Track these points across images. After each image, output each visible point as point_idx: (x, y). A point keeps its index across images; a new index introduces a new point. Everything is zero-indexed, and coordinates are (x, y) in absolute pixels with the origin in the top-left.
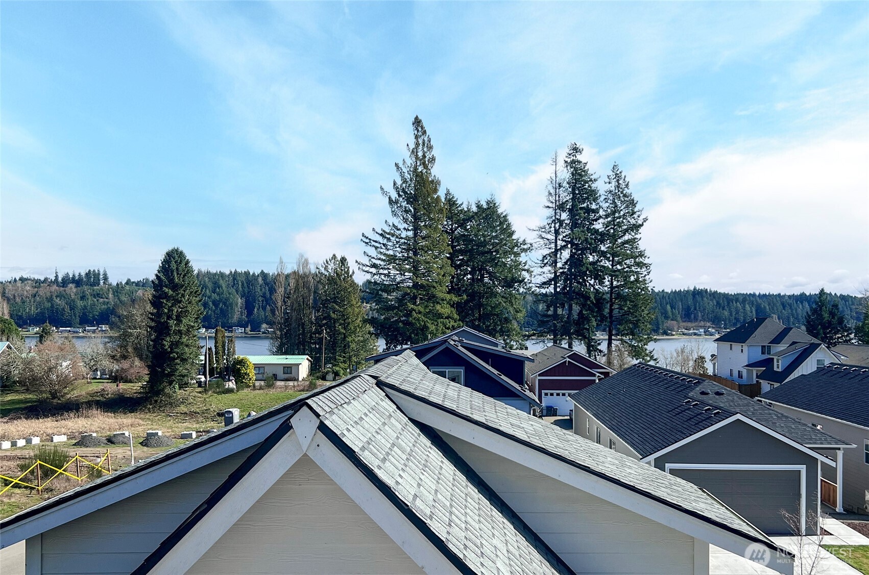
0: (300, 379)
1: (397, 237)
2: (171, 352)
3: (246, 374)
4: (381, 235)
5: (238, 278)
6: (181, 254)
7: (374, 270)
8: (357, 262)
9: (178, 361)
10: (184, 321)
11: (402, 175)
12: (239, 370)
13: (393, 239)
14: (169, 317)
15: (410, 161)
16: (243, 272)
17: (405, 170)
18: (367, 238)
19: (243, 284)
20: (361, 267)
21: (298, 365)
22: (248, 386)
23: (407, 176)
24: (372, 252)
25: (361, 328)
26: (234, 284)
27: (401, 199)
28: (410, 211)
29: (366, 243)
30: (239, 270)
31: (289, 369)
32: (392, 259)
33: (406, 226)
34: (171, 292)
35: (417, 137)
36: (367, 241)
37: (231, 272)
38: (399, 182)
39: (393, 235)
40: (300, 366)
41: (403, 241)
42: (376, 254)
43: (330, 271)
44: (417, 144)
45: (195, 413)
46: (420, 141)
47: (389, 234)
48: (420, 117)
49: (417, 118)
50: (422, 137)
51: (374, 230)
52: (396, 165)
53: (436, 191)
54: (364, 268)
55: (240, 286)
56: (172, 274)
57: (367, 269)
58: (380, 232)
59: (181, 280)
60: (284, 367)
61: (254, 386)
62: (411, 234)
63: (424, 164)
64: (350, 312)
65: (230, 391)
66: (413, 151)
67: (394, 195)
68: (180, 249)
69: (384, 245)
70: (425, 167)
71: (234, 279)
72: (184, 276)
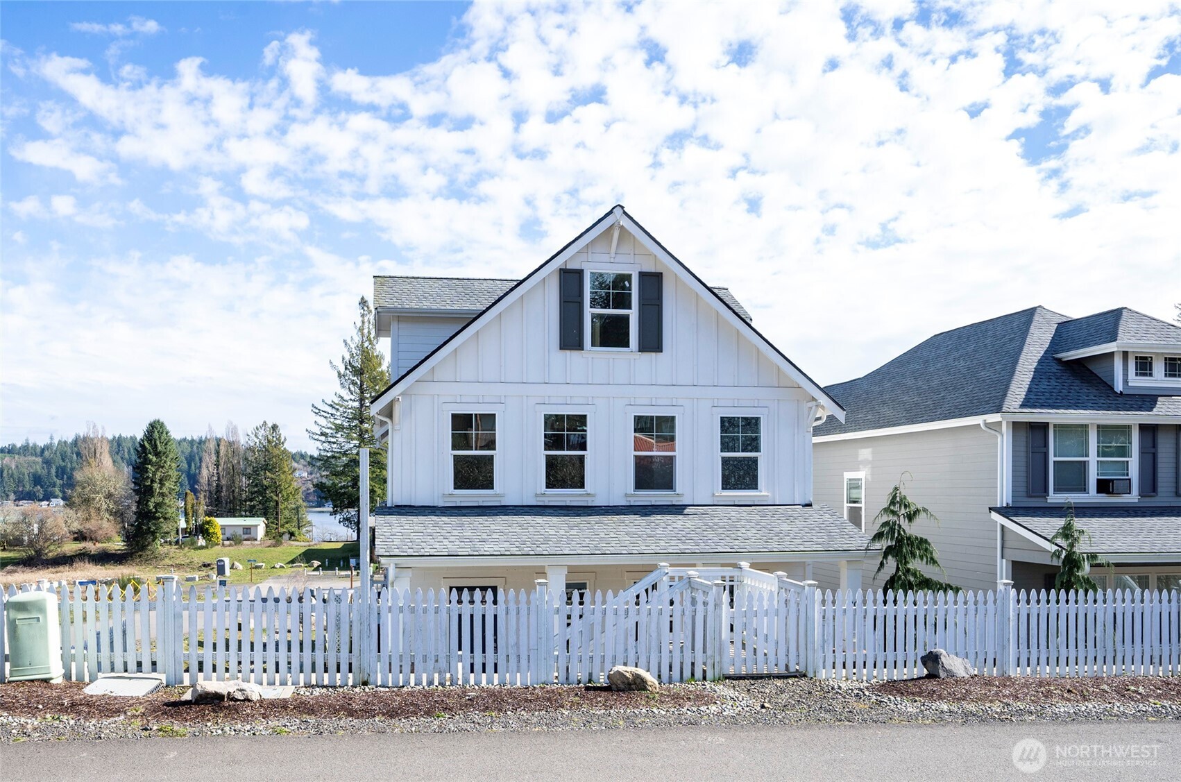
0: (259, 539)
1: (346, 408)
2: (156, 513)
3: (214, 533)
4: (331, 406)
5: (124, 444)
6: (162, 425)
7: (323, 438)
8: (307, 430)
9: (162, 520)
10: (167, 484)
11: (349, 350)
12: (207, 529)
13: (341, 409)
14: (153, 481)
15: (357, 339)
16: (129, 437)
17: (353, 346)
18: (317, 408)
19: (129, 451)
20: (312, 435)
21: (256, 526)
22: (217, 544)
23: (354, 351)
24: (323, 422)
25: (293, 495)
26: (119, 450)
27: (348, 372)
28: (356, 383)
29: (316, 413)
30: (124, 435)
31: (248, 531)
32: (339, 428)
33: (353, 398)
34: (154, 459)
35: (363, 316)
36: (317, 411)
37: (114, 437)
38: (347, 357)
39: (341, 406)
40: (259, 527)
41: (350, 411)
42: (326, 423)
43: (260, 438)
44: (363, 322)
45: (181, 565)
46: (366, 319)
47: (337, 405)
48: (366, 298)
49: (363, 298)
50: (368, 316)
51: (323, 401)
52: (344, 341)
53: (380, 364)
54: (314, 436)
55: (126, 453)
56: (155, 442)
57: (316, 437)
58: (330, 403)
59: (164, 448)
60: (244, 528)
61: (223, 545)
62: (357, 404)
63: (370, 340)
64: (282, 480)
65: (202, 548)
66: (359, 329)
67: (342, 371)
68: (161, 421)
69: (332, 415)
70: (371, 343)
71: (119, 445)
72: (166, 444)
